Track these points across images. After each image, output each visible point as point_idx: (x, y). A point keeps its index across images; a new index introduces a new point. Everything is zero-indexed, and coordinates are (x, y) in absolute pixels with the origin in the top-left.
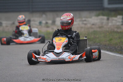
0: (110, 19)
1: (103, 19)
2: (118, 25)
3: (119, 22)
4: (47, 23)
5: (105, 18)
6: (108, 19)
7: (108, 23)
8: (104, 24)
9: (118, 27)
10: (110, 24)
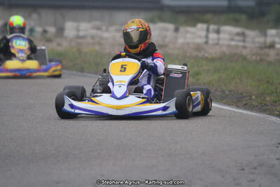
0: (182, 29)
1: (167, 30)
2: (198, 44)
3: (200, 37)
4: (45, 32)
5: (171, 26)
6: (177, 30)
7: (176, 38)
8: (167, 40)
9: (198, 48)
10: (181, 41)
